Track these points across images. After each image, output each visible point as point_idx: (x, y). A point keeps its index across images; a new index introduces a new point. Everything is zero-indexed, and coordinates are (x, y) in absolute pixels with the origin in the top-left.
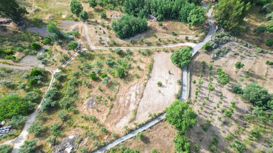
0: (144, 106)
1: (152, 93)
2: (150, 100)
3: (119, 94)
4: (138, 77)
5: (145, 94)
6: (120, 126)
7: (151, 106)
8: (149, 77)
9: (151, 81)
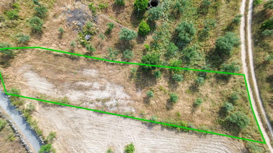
0: (77, 120)
1: (108, 133)
2: (91, 131)
3: (103, 66)
4: (146, 100)
5: (105, 118)
6: (30, 79)
7: (78, 134)
8: (151, 124)
9: (140, 129)
